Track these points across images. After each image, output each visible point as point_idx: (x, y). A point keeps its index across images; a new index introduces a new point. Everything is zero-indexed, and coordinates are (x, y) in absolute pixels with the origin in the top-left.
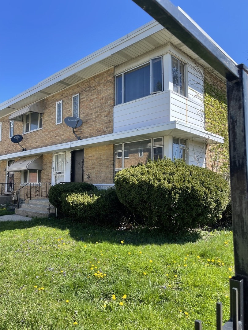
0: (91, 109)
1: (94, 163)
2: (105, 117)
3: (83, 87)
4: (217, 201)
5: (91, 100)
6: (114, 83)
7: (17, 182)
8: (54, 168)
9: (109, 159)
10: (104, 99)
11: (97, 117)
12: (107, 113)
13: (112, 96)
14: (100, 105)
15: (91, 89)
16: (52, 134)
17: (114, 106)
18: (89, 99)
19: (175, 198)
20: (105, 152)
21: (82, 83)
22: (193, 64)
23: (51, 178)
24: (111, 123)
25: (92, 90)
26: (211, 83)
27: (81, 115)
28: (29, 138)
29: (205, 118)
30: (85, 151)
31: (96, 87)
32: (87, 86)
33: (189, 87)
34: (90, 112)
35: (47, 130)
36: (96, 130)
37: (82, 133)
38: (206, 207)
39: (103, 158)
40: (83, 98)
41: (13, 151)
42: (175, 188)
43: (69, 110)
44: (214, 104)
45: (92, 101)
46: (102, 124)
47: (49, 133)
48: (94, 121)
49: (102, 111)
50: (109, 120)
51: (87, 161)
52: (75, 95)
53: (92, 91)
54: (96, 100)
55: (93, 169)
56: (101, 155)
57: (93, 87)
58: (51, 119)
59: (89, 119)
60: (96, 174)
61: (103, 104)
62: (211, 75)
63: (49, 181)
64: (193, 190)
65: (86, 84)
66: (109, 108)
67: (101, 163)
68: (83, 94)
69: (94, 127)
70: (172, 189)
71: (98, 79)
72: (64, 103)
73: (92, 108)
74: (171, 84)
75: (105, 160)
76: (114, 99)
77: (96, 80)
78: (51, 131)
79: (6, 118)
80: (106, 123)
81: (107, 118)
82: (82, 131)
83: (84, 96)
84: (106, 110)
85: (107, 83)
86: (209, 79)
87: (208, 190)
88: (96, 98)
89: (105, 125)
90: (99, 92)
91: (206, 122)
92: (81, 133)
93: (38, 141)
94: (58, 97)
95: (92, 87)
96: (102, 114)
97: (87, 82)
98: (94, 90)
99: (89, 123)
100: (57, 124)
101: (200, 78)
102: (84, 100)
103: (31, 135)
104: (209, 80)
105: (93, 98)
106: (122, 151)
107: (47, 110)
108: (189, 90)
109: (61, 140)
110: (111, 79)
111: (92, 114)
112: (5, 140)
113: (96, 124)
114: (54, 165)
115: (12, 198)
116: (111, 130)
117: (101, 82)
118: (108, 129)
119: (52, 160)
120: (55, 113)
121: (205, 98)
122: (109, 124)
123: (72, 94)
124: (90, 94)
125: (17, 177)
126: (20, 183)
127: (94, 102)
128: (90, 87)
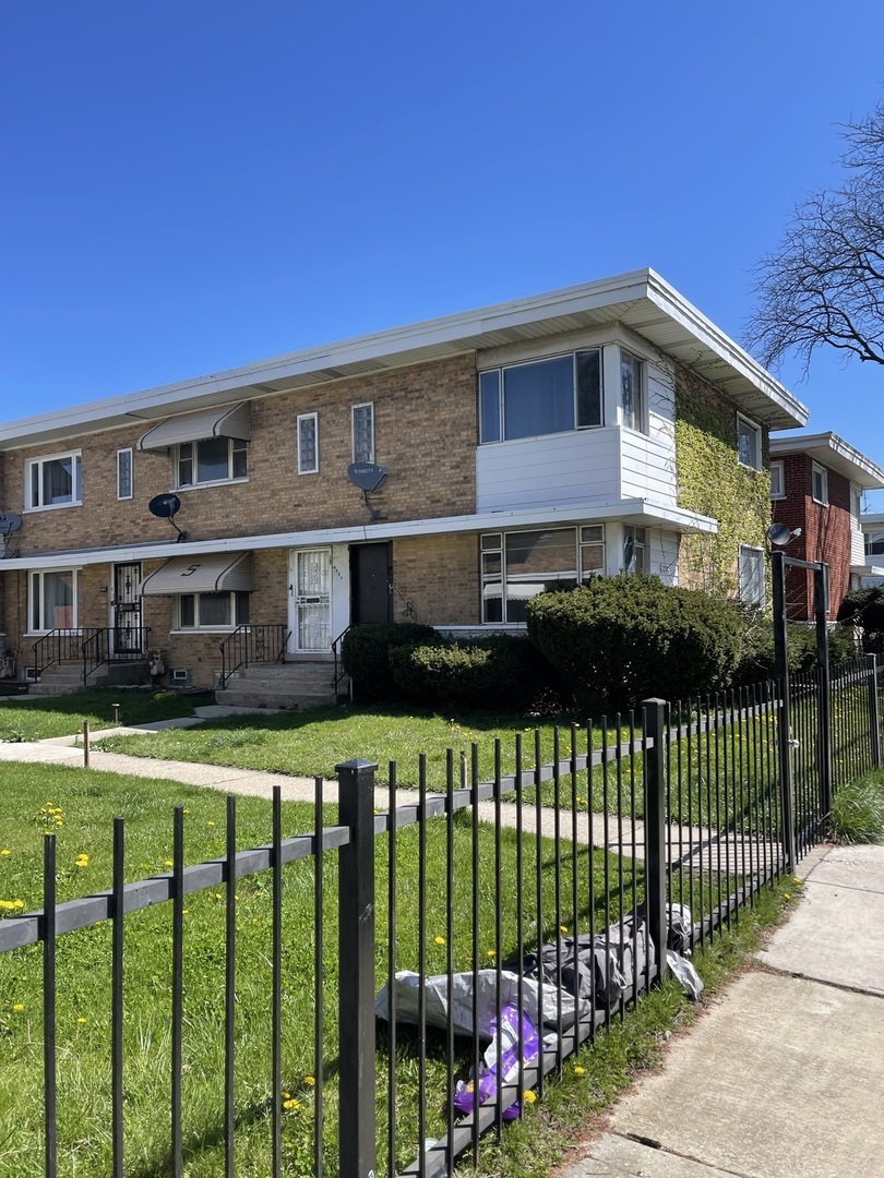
0: (411, 446)
1: (422, 576)
2: (452, 468)
3: (383, 386)
4: (727, 653)
5: (411, 423)
6: (477, 391)
7: (158, 623)
8: (296, 587)
9: (466, 569)
10: (449, 424)
11: (428, 467)
12: (459, 459)
13: (473, 420)
14: (438, 438)
15: (410, 395)
16: (284, 497)
17: (478, 444)
18: (405, 420)
19: (662, 648)
20: (454, 550)
21: (380, 375)
22: (655, 358)
23: (287, 613)
24: (470, 485)
25: (412, 399)
26: (688, 393)
27: (382, 458)
28: (196, 504)
29: (678, 474)
30: (394, 547)
31: (423, 392)
32: (395, 384)
33: (650, 412)
34: (410, 452)
35: (265, 487)
36: (428, 498)
37: (385, 503)
38: (713, 663)
39: (450, 566)
40: (383, 416)
41: (136, 537)
42: (662, 630)
43: (342, 441)
44: (694, 440)
45: (414, 426)
46: (444, 485)
47: (274, 494)
48: (420, 476)
49: (445, 453)
50: (466, 478)
51: (401, 573)
52: (361, 405)
53: (414, 402)
54: (425, 424)
55: (420, 591)
56: (442, 559)
57: (416, 391)
58: (279, 459)
59: (406, 470)
60: (429, 602)
61: (447, 436)
62: (688, 374)
63: (279, 621)
64: (691, 633)
65: (391, 380)
66: (465, 450)
67: (445, 578)
68: (384, 404)
69: (420, 489)
70: (658, 632)
71: (429, 372)
72: (321, 420)
73: (413, 442)
74: (620, 411)
75: (454, 570)
76: (478, 427)
77: (423, 373)
78: (282, 490)
79: (96, 439)
80: (457, 483)
81: (458, 470)
82: (383, 496)
83: (388, 411)
84: (454, 451)
85: (456, 387)
86: (683, 384)
87: (716, 633)
88: (427, 419)
89: (453, 487)
90: (436, 406)
91: (679, 485)
92: (382, 502)
93: (231, 513)
94: (301, 401)
95: (412, 391)
96: (443, 461)
97: (396, 376)
98: (417, 398)
99: (405, 478)
100: (300, 473)
101: (669, 385)
102: (387, 419)
103: (203, 496)
104: (685, 387)
105: (416, 418)
106: (501, 550)
107: (264, 433)
108: (651, 418)
109: (318, 515)
110: (468, 380)
111: (413, 457)
112: (100, 505)
113: (427, 483)
114: (293, 579)
115: (150, 668)
116: (471, 500)
117: (439, 383)
118: (463, 498)
119: (286, 566)
120: (291, 443)
121: (677, 431)
122: (464, 485)
123: (350, 400)
124: (408, 408)
125: (158, 611)
126: (170, 627)
127: (420, 428)
128: (406, 389)
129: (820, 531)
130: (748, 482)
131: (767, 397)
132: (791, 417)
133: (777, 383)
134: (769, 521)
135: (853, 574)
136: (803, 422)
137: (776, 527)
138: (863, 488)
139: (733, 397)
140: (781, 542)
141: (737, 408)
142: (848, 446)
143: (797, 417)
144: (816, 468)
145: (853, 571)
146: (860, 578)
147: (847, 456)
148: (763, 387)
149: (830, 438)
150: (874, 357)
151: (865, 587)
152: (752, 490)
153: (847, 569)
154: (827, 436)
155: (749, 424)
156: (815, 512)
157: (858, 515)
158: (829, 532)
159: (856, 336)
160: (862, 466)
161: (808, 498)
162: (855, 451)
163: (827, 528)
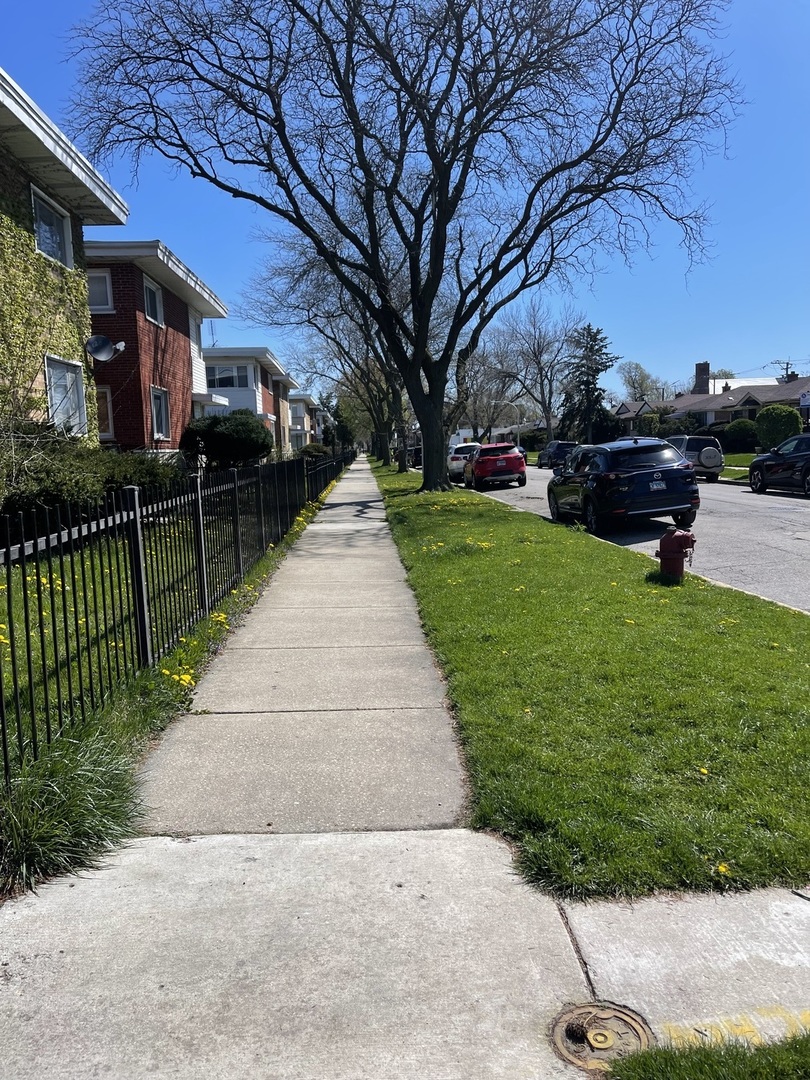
129: (156, 353)
130: (52, 277)
131: (68, 171)
132: (105, 207)
133: (80, 155)
134: (88, 333)
135: (196, 402)
136: (122, 218)
137: (97, 339)
138: (202, 315)
139: (23, 161)
140: (103, 357)
141: (31, 179)
142: (180, 262)
143: (113, 209)
144: (148, 283)
145: (195, 399)
146: (203, 408)
147: (180, 274)
148: (59, 153)
149: (158, 247)
150: (204, 174)
151: (206, 415)
152: (62, 290)
153: (189, 396)
154: (154, 245)
155: (53, 208)
156: (149, 331)
157: (199, 342)
158: (168, 356)
159: (185, 146)
160: (198, 288)
161: (139, 315)
162: (190, 271)
163: (164, 351)
